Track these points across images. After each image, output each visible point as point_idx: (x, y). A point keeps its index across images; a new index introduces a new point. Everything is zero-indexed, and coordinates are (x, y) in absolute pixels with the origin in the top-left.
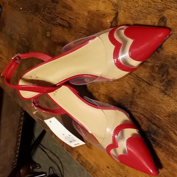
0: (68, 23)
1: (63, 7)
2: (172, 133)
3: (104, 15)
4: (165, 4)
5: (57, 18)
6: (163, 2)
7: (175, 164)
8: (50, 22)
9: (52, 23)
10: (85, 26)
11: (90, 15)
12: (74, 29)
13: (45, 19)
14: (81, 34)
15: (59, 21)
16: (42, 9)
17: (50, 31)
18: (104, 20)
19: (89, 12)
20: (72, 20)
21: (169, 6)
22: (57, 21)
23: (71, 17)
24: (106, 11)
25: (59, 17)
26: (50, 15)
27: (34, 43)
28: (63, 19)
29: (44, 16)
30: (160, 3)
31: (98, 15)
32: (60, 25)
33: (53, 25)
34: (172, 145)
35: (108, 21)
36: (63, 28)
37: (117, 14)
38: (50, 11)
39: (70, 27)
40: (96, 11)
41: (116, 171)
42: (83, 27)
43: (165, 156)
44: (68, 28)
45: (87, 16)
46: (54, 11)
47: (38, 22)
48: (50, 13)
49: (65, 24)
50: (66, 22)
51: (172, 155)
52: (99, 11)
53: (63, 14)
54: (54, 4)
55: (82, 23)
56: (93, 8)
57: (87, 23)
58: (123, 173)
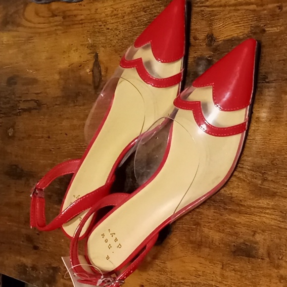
0: (35, 101)
1: (24, 84)
3: (80, 66)
4: (150, 14)
5: (19, 103)
6: (147, 13)
7: (231, 215)
8: (10, 115)
9: (13, 114)
10: (58, 93)
11: (62, 76)
12: (45, 105)
13: (3, 114)
14: (57, 106)
15: (22, 106)
17: (13, 127)
18: (82, 73)
19: (60, 73)
20: (40, 95)
21: (155, 13)
22: (20, 108)
23: (38, 92)
24: (82, 60)
25: (21, 100)
26: (8, 106)
28: (28, 100)
30: (144, 15)
31: (72, 70)
32: (24, 110)
33: (15, 117)
35: (88, 70)
36: (30, 112)
37: (96, 56)
38: (8, 99)
39: (39, 105)
40: (69, 66)
41: (156, 284)
42: (56, 95)
43: (214, 212)
44: (35, 109)
45: (59, 79)
46: (13, 96)
48: (8, 103)
49: (32, 104)
50: (33, 102)
51: (222, 205)
52: (73, 64)
53: (26, 93)
54: (11, 88)
55: (54, 91)
56: (64, 64)
57: (61, 87)
58: (166, 279)
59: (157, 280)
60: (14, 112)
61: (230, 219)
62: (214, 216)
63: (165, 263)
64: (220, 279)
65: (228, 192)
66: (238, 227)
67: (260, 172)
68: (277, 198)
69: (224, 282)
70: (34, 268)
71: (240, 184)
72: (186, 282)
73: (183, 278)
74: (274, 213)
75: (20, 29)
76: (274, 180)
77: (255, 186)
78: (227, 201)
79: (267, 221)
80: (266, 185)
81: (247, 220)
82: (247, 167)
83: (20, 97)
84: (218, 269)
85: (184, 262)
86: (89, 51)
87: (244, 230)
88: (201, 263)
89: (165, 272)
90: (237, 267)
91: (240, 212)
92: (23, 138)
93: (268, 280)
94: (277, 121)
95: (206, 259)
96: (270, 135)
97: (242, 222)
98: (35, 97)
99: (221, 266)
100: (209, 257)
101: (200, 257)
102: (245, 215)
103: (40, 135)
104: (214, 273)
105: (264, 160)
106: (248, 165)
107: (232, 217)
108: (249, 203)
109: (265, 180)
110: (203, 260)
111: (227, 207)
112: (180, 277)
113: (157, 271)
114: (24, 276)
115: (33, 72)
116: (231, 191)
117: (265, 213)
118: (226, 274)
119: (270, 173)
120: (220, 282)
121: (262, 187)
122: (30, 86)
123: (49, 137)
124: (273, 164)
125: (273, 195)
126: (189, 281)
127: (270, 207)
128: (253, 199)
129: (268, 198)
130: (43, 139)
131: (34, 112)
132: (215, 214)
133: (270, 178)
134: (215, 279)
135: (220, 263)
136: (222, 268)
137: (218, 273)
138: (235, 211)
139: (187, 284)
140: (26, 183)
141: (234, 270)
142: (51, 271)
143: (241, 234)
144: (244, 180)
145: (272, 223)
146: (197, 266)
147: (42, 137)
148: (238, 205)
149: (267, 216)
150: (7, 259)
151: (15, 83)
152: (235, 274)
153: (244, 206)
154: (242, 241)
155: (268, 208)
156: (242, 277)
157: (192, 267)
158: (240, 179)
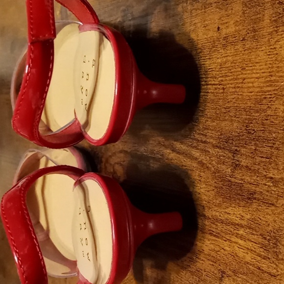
66: (200, 259)
67: (230, 151)
68: (255, 206)
71: (202, 174)
74: (251, 237)
76: (249, 165)
77: (223, 179)
79: (241, 253)
80: (239, 176)
81: (213, 247)
82: (212, 140)
94: (254, 36)
96: (244, 69)
97: (206, 250)
102: (211, 237)
105: (235, 124)
106: (211, 137)
108: (214, 213)
109: (236, 166)
117: (237, 235)
119: (243, 150)
121: (233, 180)
124: (249, 133)
125: (250, 198)
127: (244, 223)
128: (219, 205)
129: (242, 203)
133: (244, 162)
143: (204, 273)
144: (207, 167)
145: (248, 258)
149: (240, 242)
155: (242, 226)
158: (201, 163)
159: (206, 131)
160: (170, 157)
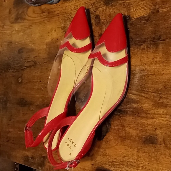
0: (33, 61)
1: (27, 52)
2: (131, 95)
3: (57, 40)
4: (95, 7)
5: (25, 63)
6: (94, 6)
7: (142, 119)
8: (20, 70)
9: (21, 70)
10: (46, 56)
11: (48, 46)
12: (39, 63)
13: (16, 70)
14: (45, 63)
16: (12, 63)
17: (21, 77)
18: (58, 43)
19: (46, 44)
20: (36, 58)
21: (98, 6)
22: (25, 66)
23: (35, 56)
24: (58, 36)
26: (19, 65)
27: (10, 94)
28: (29, 61)
29: (15, 68)
30: (92, 8)
31: (53, 43)
32: (27, 67)
33: (23, 71)
34: (134, 105)
36: (30, 68)
38: (18, 62)
39: (35, 63)
40: (51, 40)
43: (132, 119)
44: (34, 66)
45: (46, 48)
46: (21, 59)
47: (11, 75)
49: (32, 63)
50: (32, 62)
51: (137, 114)
52: (53, 39)
53: (28, 57)
54: (20, 55)
55: (44, 55)
56: (48, 39)
57: (47, 52)
58: (106, 160)
59: (101, 161)
60: (22, 69)
61: (142, 122)
62: (132, 121)
63: (105, 150)
64: (136, 158)
65: (140, 106)
66: (146, 126)
67: (158, 93)
68: (168, 108)
69: (139, 160)
70: (33, 158)
71: (147, 101)
72: (117, 161)
73: (116, 159)
74: (166, 117)
75: (25, 21)
76: (166, 97)
77: (156, 101)
78: (140, 111)
79: (163, 122)
80: (161, 101)
81: (151, 122)
82: (151, 91)
83: (25, 60)
84: (135, 153)
85: (116, 149)
86: (62, 31)
87: (149, 128)
88: (125, 149)
89: (105, 155)
90: (146, 150)
91: (147, 118)
92: (27, 83)
93: (164, 157)
94: (167, 62)
95: (128, 146)
96: (163, 71)
97: (149, 123)
98: (33, 59)
99: (137, 150)
100: (130, 145)
101: (124, 145)
102: (150, 119)
103: (36, 81)
104: (133, 154)
105: (160, 86)
106: (151, 90)
107: (142, 121)
108: (152, 112)
109: (161, 98)
110: (126, 147)
111: (140, 115)
112: (114, 158)
113: (101, 155)
114: (27, 163)
115: (32, 45)
116: (142, 106)
117: (161, 117)
118: (140, 154)
119: (163, 93)
120: (136, 160)
121: (160, 102)
122: (30, 53)
123: (41, 82)
124: (165, 88)
125: (166, 106)
126: (119, 160)
127: (164, 113)
128: (154, 109)
129: (163, 108)
130: (37, 83)
131: (32, 67)
132: (133, 120)
133: (163, 96)
134: (134, 158)
135: (136, 148)
136: (138, 152)
137: (136, 154)
138: (144, 117)
139: (118, 162)
140: (28, 109)
141: (144, 152)
142: (42, 159)
143: (148, 130)
144: (149, 99)
145: (166, 122)
146: (123, 151)
147: (37, 82)
148: (146, 113)
149: (162, 119)
150: (18, 153)
151: (23, 52)
152: (145, 154)
153: (149, 114)
154: (149, 134)
155: (163, 114)
156: (149, 156)
157: (121, 152)
158: (146, 98)
159: (148, 88)
160: (131, 96)
